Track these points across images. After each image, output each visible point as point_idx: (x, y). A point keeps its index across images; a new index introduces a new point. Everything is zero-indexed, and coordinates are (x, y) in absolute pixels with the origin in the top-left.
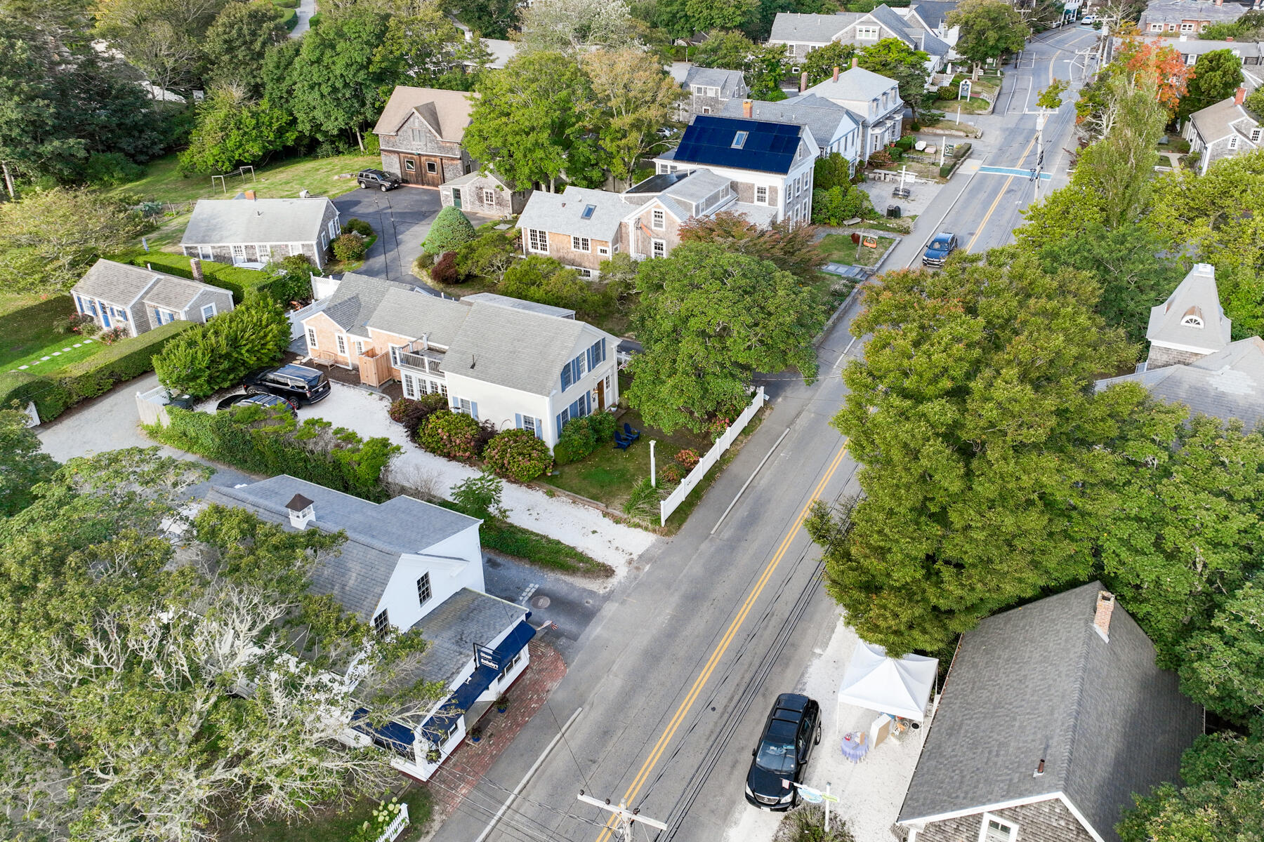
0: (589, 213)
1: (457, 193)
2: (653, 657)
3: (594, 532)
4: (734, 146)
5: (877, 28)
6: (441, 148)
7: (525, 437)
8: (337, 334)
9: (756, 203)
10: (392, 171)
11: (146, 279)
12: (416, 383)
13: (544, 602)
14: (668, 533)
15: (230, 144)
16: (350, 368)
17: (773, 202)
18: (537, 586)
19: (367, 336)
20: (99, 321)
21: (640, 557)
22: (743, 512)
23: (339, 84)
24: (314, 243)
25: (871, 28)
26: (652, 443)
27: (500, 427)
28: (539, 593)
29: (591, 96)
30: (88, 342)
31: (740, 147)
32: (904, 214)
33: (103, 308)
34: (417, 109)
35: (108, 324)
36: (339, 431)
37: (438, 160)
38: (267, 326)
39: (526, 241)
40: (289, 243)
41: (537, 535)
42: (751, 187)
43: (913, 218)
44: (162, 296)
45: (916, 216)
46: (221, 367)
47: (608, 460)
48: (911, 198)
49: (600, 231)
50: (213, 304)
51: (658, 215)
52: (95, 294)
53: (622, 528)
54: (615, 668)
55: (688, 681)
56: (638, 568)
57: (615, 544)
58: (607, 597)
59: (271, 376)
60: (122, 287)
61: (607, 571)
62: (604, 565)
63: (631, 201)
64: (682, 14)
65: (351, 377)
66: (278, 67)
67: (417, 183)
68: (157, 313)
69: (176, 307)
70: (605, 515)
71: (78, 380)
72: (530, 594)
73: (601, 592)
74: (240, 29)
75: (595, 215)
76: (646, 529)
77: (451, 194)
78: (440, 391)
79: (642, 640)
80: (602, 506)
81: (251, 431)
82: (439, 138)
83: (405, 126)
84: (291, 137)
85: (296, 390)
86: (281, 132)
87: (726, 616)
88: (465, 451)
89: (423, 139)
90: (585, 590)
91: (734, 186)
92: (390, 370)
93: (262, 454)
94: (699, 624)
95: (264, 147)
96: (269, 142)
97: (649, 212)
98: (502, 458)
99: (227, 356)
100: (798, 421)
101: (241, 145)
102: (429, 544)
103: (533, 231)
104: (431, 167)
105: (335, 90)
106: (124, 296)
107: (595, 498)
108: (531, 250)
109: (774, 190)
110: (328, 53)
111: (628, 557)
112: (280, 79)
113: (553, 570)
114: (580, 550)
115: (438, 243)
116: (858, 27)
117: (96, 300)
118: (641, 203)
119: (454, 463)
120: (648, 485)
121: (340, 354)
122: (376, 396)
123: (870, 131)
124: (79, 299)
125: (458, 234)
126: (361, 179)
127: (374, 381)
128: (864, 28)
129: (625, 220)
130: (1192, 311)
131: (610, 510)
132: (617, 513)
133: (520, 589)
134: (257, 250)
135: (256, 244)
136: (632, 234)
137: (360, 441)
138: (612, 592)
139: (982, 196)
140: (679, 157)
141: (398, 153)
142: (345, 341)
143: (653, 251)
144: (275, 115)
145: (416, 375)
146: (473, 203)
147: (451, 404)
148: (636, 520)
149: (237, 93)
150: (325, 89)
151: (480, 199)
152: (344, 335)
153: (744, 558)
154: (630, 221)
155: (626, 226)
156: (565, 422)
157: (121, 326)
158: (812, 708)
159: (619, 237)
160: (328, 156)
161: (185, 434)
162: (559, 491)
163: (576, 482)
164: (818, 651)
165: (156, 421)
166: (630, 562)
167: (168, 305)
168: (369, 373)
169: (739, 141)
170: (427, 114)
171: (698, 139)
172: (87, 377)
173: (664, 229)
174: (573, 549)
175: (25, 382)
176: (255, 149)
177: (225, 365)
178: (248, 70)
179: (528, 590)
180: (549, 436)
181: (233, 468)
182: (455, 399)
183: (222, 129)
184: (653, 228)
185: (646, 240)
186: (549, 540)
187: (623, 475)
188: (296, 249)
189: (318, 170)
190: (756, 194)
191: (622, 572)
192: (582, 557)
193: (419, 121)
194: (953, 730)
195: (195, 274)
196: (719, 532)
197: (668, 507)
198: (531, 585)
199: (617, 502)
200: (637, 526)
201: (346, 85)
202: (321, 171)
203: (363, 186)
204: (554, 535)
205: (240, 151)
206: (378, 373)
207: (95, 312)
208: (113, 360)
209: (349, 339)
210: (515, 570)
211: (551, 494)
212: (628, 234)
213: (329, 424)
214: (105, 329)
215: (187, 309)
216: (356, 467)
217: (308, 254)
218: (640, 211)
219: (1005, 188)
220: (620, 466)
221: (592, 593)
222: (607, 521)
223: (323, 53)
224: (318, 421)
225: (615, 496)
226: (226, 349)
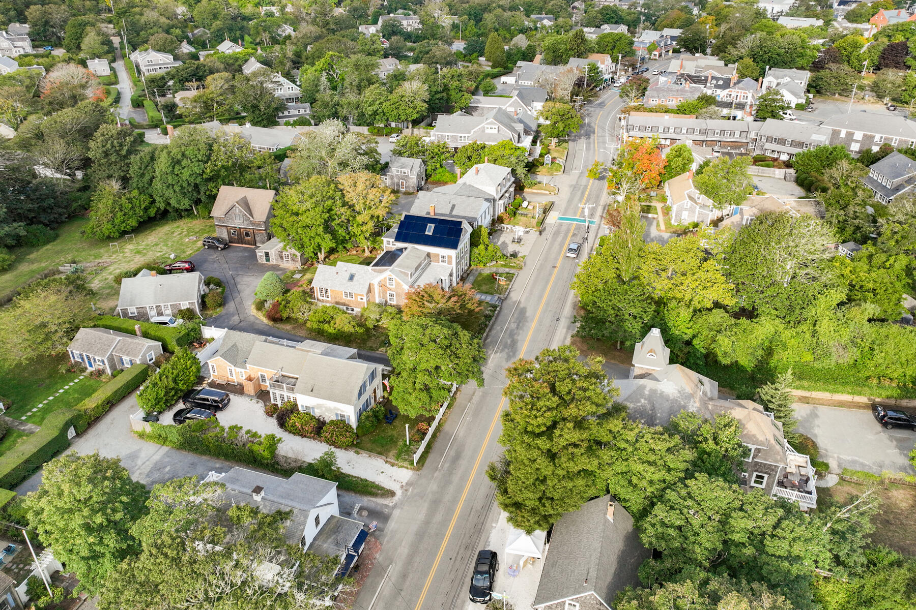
0: (352, 278)
1: (267, 255)
2: (420, 535)
3: (382, 472)
4: (427, 233)
5: (497, 127)
6: (253, 224)
7: (341, 424)
8: (228, 368)
9: (441, 263)
10: (223, 236)
11: (113, 340)
12: (280, 396)
13: (365, 513)
14: (418, 469)
15: (117, 221)
16: (236, 384)
17: (450, 263)
18: (360, 505)
19: (246, 369)
20: (85, 364)
21: (407, 484)
22: (452, 453)
23: (185, 185)
24: (196, 301)
25: (493, 127)
26: (407, 426)
27: (327, 420)
28: (361, 509)
29: (344, 204)
30: (81, 377)
31: (431, 234)
32: (519, 255)
33: (88, 357)
34: (237, 202)
35: (91, 365)
36: (248, 432)
37: (252, 231)
38: (191, 367)
39: (317, 294)
40: (181, 303)
41: (355, 477)
42: (438, 255)
43: (524, 257)
44: (123, 350)
45: (525, 256)
46: (171, 394)
47: (383, 431)
48: (522, 243)
49: (358, 288)
50: (152, 352)
51: (391, 279)
52: (83, 351)
53: (395, 468)
54: (403, 544)
55: (438, 547)
56: (406, 490)
57: (394, 478)
58: (394, 507)
59: (197, 397)
60: (99, 346)
61: (392, 494)
62: (390, 491)
63: (374, 270)
65: (239, 390)
66: (140, 168)
67: (239, 243)
68: (122, 360)
69: (134, 357)
70: (386, 462)
71: (93, 409)
72: (358, 509)
73: (391, 505)
74: (112, 143)
75: (355, 278)
76: (407, 468)
77: (263, 254)
78: (292, 400)
79: (414, 528)
80: (384, 458)
81: (203, 436)
82: (252, 219)
83: (230, 213)
84: (152, 212)
85: (214, 404)
86: (146, 209)
87: (450, 511)
88: (311, 433)
89: (242, 219)
90: (383, 505)
91: (428, 255)
92: (260, 385)
93: (208, 446)
94: (438, 518)
95: (138, 220)
96: (140, 217)
97: (385, 278)
98: (332, 437)
99: (173, 389)
100: (474, 397)
101: (124, 222)
102: (319, 501)
103: (321, 289)
104: (247, 235)
105: (182, 188)
106: (102, 352)
107: (380, 453)
108: (320, 298)
109: (450, 257)
110: (177, 167)
111: (400, 485)
112: (142, 175)
113: (366, 495)
114: (377, 483)
115: (265, 294)
116: (486, 126)
117: (84, 354)
118: (381, 272)
119: (305, 439)
120: (405, 445)
121: (230, 377)
122: (254, 401)
123: (497, 202)
124: (72, 353)
125: (276, 288)
126: (206, 243)
127: (252, 393)
128: (489, 126)
129: (372, 282)
130: (651, 351)
131: (388, 460)
132: (392, 461)
133: (352, 507)
134: (163, 308)
135: (162, 305)
136: (376, 289)
137: (260, 437)
138: (396, 504)
139: (559, 239)
140: (399, 238)
141: (226, 226)
142: (233, 371)
143: (389, 297)
144: (142, 199)
145: (278, 392)
146: (277, 260)
147: (300, 408)
148: (401, 464)
149: (115, 185)
150: (177, 188)
151: (282, 258)
152: (233, 368)
153: (456, 479)
154: (375, 283)
155: (373, 285)
156: (360, 414)
157: (101, 368)
158: (494, 555)
159: (370, 290)
160: (176, 220)
161: (160, 436)
162: (361, 451)
163: (369, 445)
164: (494, 525)
165: (142, 430)
166: (402, 487)
167: (128, 355)
168: (249, 388)
169: (430, 230)
170: (243, 205)
171: (407, 229)
172: (97, 407)
173: (394, 287)
174: (374, 483)
175: (70, 417)
176: (134, 223)
177: (173, 392)
178: (118, 166)
179: (356, 507)
180: (353, 422)
181: (191, 453)
182: (302, 406)
183: (111, 212)
184: (388, 286)
185: (384, 292)
186: (362, 480)
187: (392, 439)
188: (185, 305)
189: (173, 233)
190: (440, 259)
191: (399, 493)
192: (379, 487)
193: (239, 209)
194: (554, 565)
195: (138, 333)
196: (442, 466)
197: (416, 457)
198: (357, 505)
199: (391, 454)
200: (402, 467)
201: (189, 184)
202: (176, 234)
203: (206, 247)
204: (364, 476)
205: (124, 225)
206: (255, 388)
207: (83, 359)
208: (109, 395)
209: (235, 370)
210: (350, 497)
211: (358, 453)
212: (374, 289)
213: (241, 428)
214: (90, 369)
215: (140, 357)
216: (262, 452)
217: (192, 307)
218: (381, 277)
219: (571, 234)
220: (390, 434)
221: (387, 506)
222: (388, 465)
223: (174, 168)
224: (236, 427)
225: (390, 451)
226: (172, 385)
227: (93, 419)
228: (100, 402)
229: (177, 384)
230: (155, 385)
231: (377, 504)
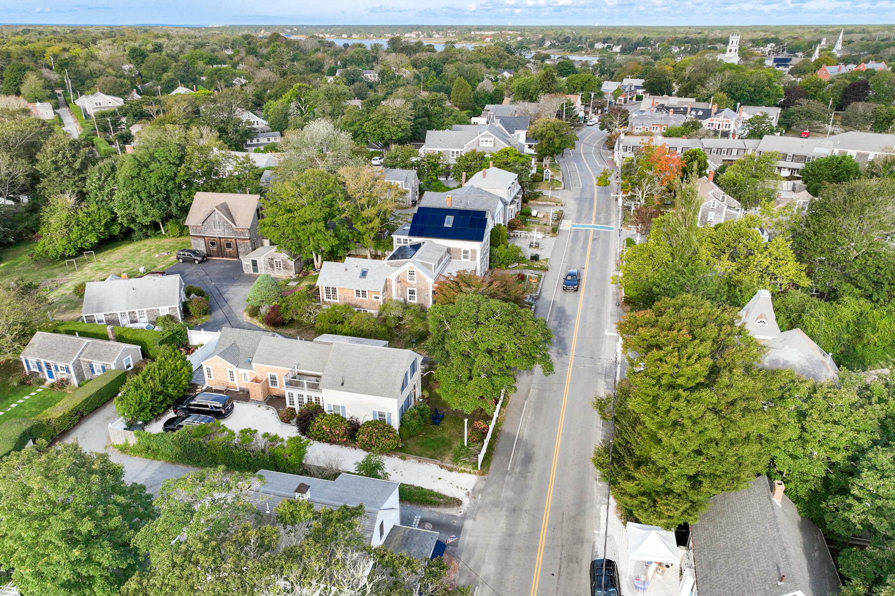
0: (364, 274)
1: (254, 263)
2: (506, 549)
3: (440, 479)
4: (445, 225)
5: (492, 139)
6: (235, 233)
7: (380, 424)
8: (228, 370)
9: (463, 260)
10: (199, 249)
11: (79, 343)
12: (297, 398)
13: (428, 526)
14: (483, 474)
15: (73, 236)
16: (238, 390)
17: (473, 259)
18: (420, 517)
19: (252, 369)
20: (44, 375)
21: (473, 490)
22: (521, 455)
23: (153, 192)
24: (177, 306)
25: (489, 139)
26: (466, 420)
27: (362, 421)
28: (423, 521)
29: (348, 198)
30: (39, 390)
31: (450, 226)
32: (541, 258)
33: (48, 365)
34: (217, 207)
35: (51, 376)
36: (266, 435)
37: (233, 241)
38: (181, 368)
39: (323, 294)
40: (160, 308)
41: (407, 485)
42: (459, 250)
43: (546, 260)
44: (94, 354)
45: (547, 259)
46: (159, 400)
47: (431, 432)
48: (540, 247)
49: (374, 284)
50: (130, 356)
51: (411, 273)
52: (41, 357)
53: (454, 473)
54: (487, 559)
55: (533, 561)
56: (474, 497)
57: (456, 484)
58: (464, 518)
59: (192, 403)
60: (62, 350)
61: (458, 502)
62: (454, 499)
63: (391, 265)
64: (360, 131)
65: (244, 396)
66: (99, 179)
67: (218, 256)
68: (91, 366)
69: (107, 361)
70: (442, 467)
71: (59, 419)
72: (418, 523)
73: (459, 515)
74: (64, 154)
75: (368, 275)
76: (470, 473)
77: (250, 263)
78: (314, 401)
79: (495, 541)
80: (439, 462)
81: (207, 442)
82: (234, 226)
83: (208, 220)
84: (116, 230)
85: (214, 409)
86: (107, 226)
87: (536, 518)
88: (343, 437)
89: (222, 227)
90: (449, 515)
91: (449, 251)
92: (268, 389)
93: (214, 455)
94: (523, 527)
95: (98, 237)
96: (101, 233)
97: (405, 272)
98: (370, 440)
99: (161, 393)
100: (530, 395)
101: (81, 237)
102: (383, 503)
103: (327, 289)
104: (229, 245)
105: (150, 196)
106: (66, 357)
108: (326, 300)
109: (474, 252)
110: (144, 170)
111: (466, 491)
112: (101, 188)
113: (425, 506)
114: (436, 491)
115: (259, 299)
116: (481, 139)
117: (42, 361)
118: (399, 266)
119: (334, 446)
120: (463, 446)
121: (230, 381)
122: (263, 407)
123: (508, 207)
124: (27, 361)
125: (272, 292)
126: (179, 256)
127: (261, 398)
128: (484, 139)
129: (390, 277)
130: (759, 317)
131: (444, 464)
132: (449, 465)
134: (137, 314)
135: (136, 310)
136: (394, 285)
137: (282, 440)
138: (465, 514)
139: (580, 243)
140: (412, 233)
141: (204, 237)
142: (234, 373)
143: (408, 295)
144: (102, 214)
145: (296, 392)
146: (266, 269)
147: (326, 409)
148: (463, 468)
149: (69, 199)
150: (144, 195)
151: (272, 266)
152: (234, 369)
153: (533, 483)
154: (393, 278)
155: (390, 281)
156: (403, 412)
157: (65, 377)
158: (610, 564)
159: (386, 288)
160: (141, 239)
161: (148, 448)
162: (408, 456)
163: (417, 449)
164: (596, 532)
165: (124, 441)
166: (468, 494)
167: (100, 359)
168: (257, 392)
169: (449, 221)
170: (223, 211)
171: (422, 222)
172: (64, 416)
173: (415, 281)
174: (432, 491)
175: (29, 426)
176: (93, 239)
177: (161, 398)
178: (71, 181)
179: (415, 520)
180: (395, 423)
181: (190, 467)
182: (329, 406)
183: (66, 226)
184: (408, 281)
185: (403, 290)
186: (416, 488)
187: (443, 442)
188: (164, 311)
189: (139, 250)
190: (462, 254)
191: (466, 501)
193: (219, 215)
195: (111, 336)
196: (512, 469)
197: (481, 457)
198: (416, 517)
199: (447, 459)
200: (464, 471)
201: (158, 192)
202: (142, 252)
203: (181, 261)
204: (417, 484)
205: (82, 240)
206: (264, 392)
207: (40, 368)
208: (78, 403)
209: (237, 372)
210: (410, 508)
211: (404, 459)
212: (391, 286)
213: (256, 431)
214: (50, 381)
215: (115, 361)
216: (288, 457)
217: (173, 314)
218: (399, 271)
219: (591, 238)
220: (439, 436)
221: (454, 517)
222: (444, 471)
223: (140, 170)
224: (249, 430)
225: (444, 455)
226: (160, 388)
227: (58, 432)
228: (67, 411)
229: (166, 387)
230: (137, 387)
231: (442, 515)
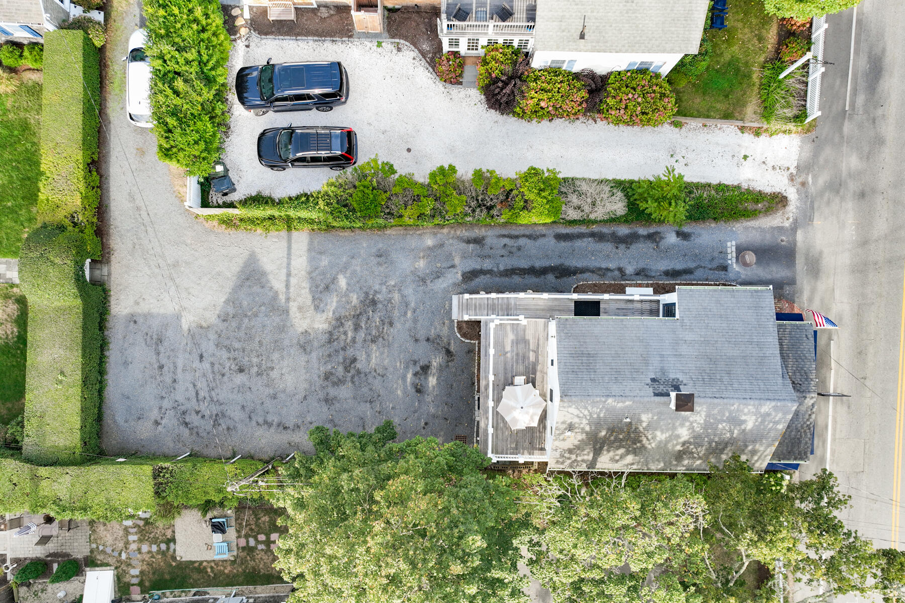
2: (860, 270)
3: (745, 156)
13: (750, 257)
14: (809, 129)
16: (315, 6)
18: (734, 243)
21: (798, 167)
28: (740, 250)
41: (701, 186)
53: (763, 138)
56: (803, 184)
57: (770, 163)
58: (794, 229)
61: (778, 201)
62: (775, 194)
65: (333, 23)
70: (742, 129)
72: (734, 255)
73: (787, 224)
76: (789, 133)
79: (845, 258)
80: (737, 122)
90: (774, 229)
94: (881, 224)
111: (786, 174)
113: (737, 221)
114: (745, 186)
122: (390, 46)
131: (746, 124)
132: (754, 124)
133: (723, 253)
138: (796, 221)
162: (687, 120)
163: (698, 101)
166: (792, 178)
174: (738, 187)
179: (729, 251)
186: (715, 187)
187: (738, 70)
191: (792, 194)
192: (752, 195)
198: (729, 244)
199: (750, 112)
200: (776, 132)
204: (714, 179)
210: (709, 232)
211: (680, 126)
220: (727, 57)
221: (780, 229)
222: (748, 137)
224: (442, 170)
225: (744, 105)
231: (762, 230)
